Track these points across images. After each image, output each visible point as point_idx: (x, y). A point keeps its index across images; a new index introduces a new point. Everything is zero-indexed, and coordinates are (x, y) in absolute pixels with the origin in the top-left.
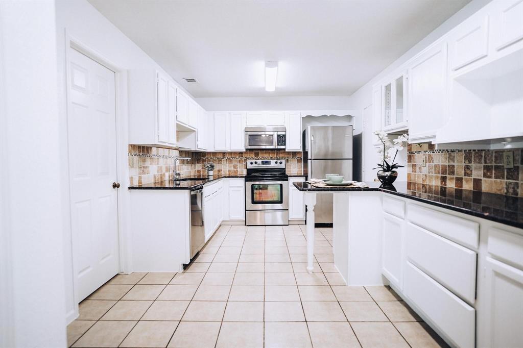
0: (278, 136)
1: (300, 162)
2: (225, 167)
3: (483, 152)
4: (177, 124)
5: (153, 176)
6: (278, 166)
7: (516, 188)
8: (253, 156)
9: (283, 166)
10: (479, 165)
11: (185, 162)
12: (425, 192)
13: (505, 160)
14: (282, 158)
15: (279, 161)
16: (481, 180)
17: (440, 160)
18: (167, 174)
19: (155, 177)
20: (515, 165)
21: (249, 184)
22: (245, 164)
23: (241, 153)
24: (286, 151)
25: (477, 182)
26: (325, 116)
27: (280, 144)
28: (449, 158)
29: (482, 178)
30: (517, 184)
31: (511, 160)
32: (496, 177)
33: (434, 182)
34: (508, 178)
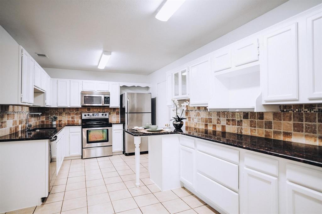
0: (105, 97)
1: (118, 114)
2: (65, 119)
3: (226, 112)
4: (34, 88)
5: (9, 129)
6: (104, 117)
7: (241, 130)
8: (87, 111)
9: (107, 117)
10: (224, 118)
11: (33, 115)
12: (196, 132)
13: (236, 117)
14: (106, 112)
15: (104, 114)
16: (225, 126)
17: (204, 115)
18: (20, 126)
19: (11, 129)
20: (241, 119)
21: (85, 130)
22: (80, 116)
23: (77, 109)
24: (110, 107)
25: (223, 127)
26: (134, 86)
27: (106, 103)
28: (209, 114)
29: (226, 125)
30: (242, 128)
31: (239, 117)
32: (233, 125)
33: (201, 127)
34: (238, 126)
